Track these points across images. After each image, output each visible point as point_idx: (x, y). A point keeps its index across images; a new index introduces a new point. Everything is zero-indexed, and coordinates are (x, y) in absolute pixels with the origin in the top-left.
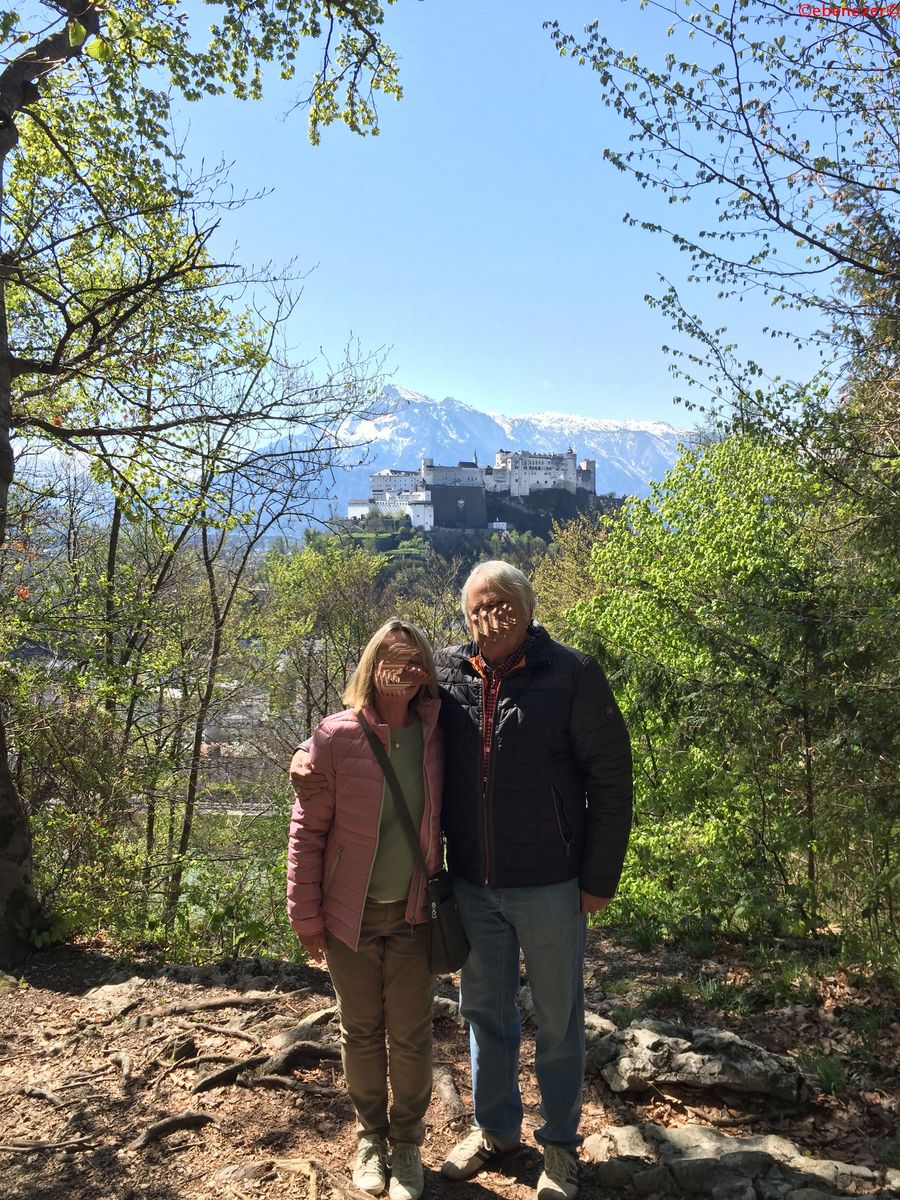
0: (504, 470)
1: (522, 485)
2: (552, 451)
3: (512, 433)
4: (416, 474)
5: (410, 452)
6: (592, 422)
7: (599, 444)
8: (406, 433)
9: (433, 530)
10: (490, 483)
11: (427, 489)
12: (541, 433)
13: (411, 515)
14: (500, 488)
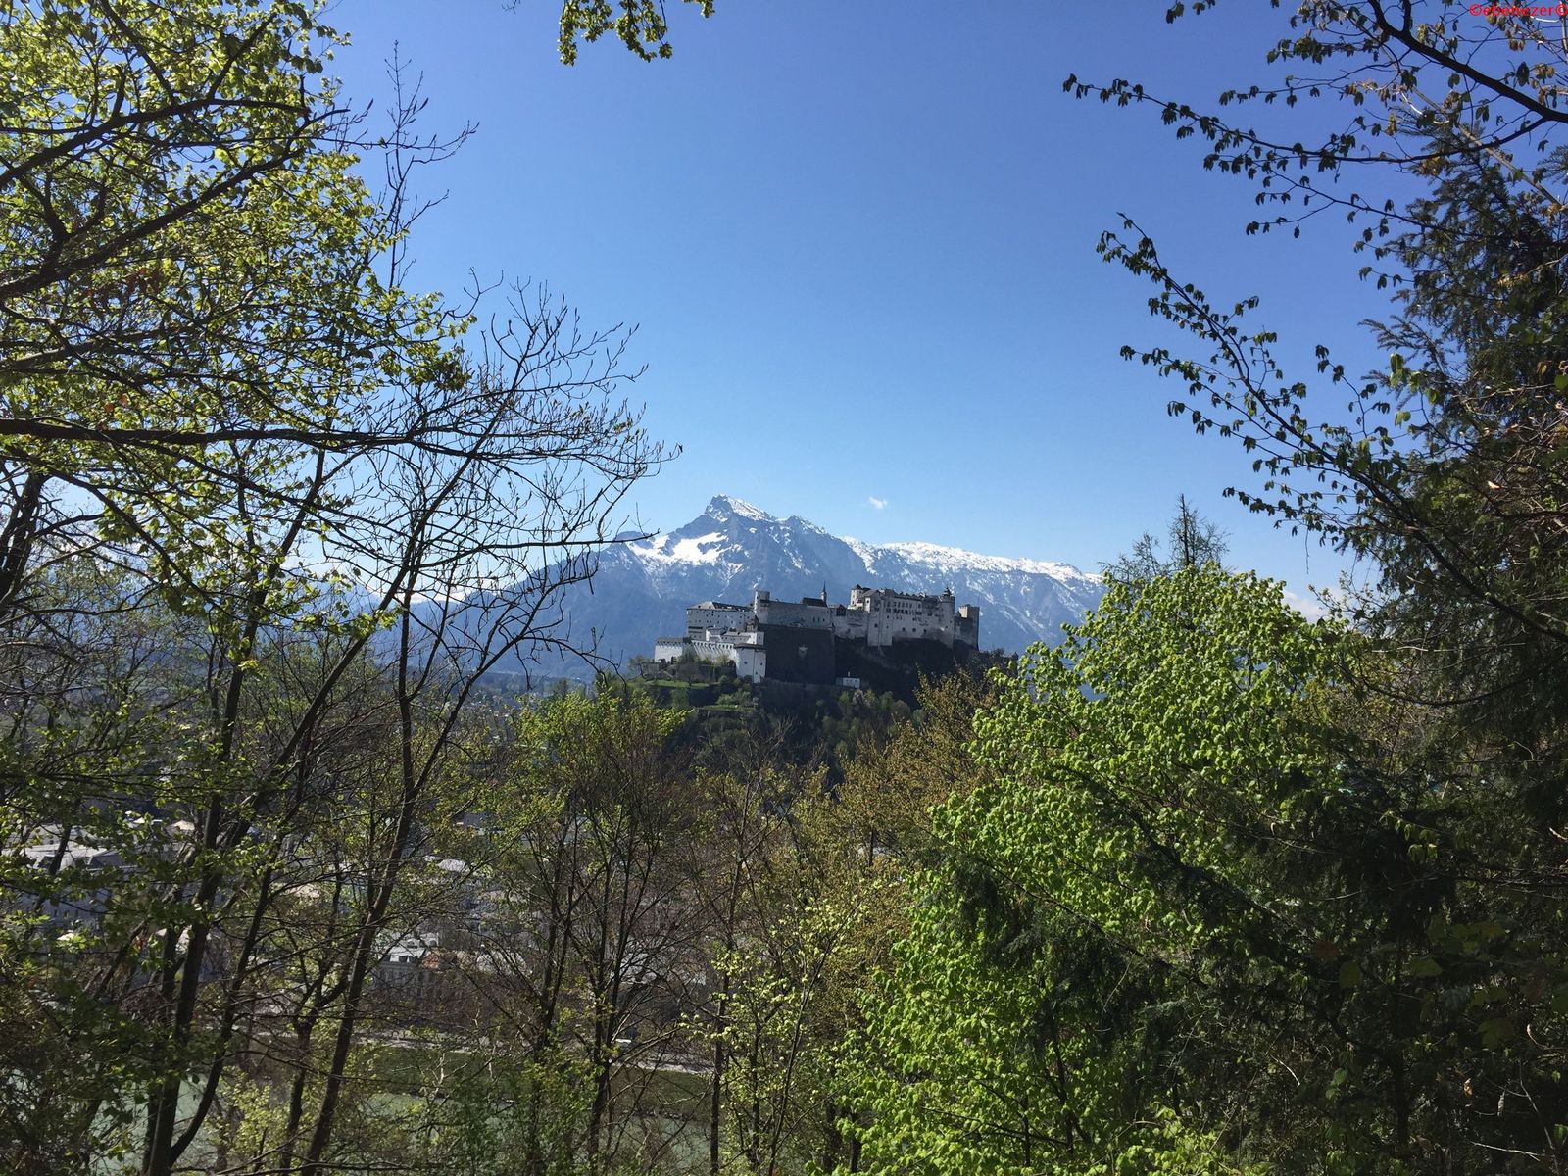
0: (861, 610)
1: (884, 632)
2: (924, 592)
3: (873, 566)
4: (746, 609)
5: (741, 581)
6: (977, 560)
7: (985, 586)
8: (738, 557)
9: (764, 682)
10: (842, 625)
11: (759, 630)
12: (909, 567)
13: (737, 662)
14: (854, 633)
